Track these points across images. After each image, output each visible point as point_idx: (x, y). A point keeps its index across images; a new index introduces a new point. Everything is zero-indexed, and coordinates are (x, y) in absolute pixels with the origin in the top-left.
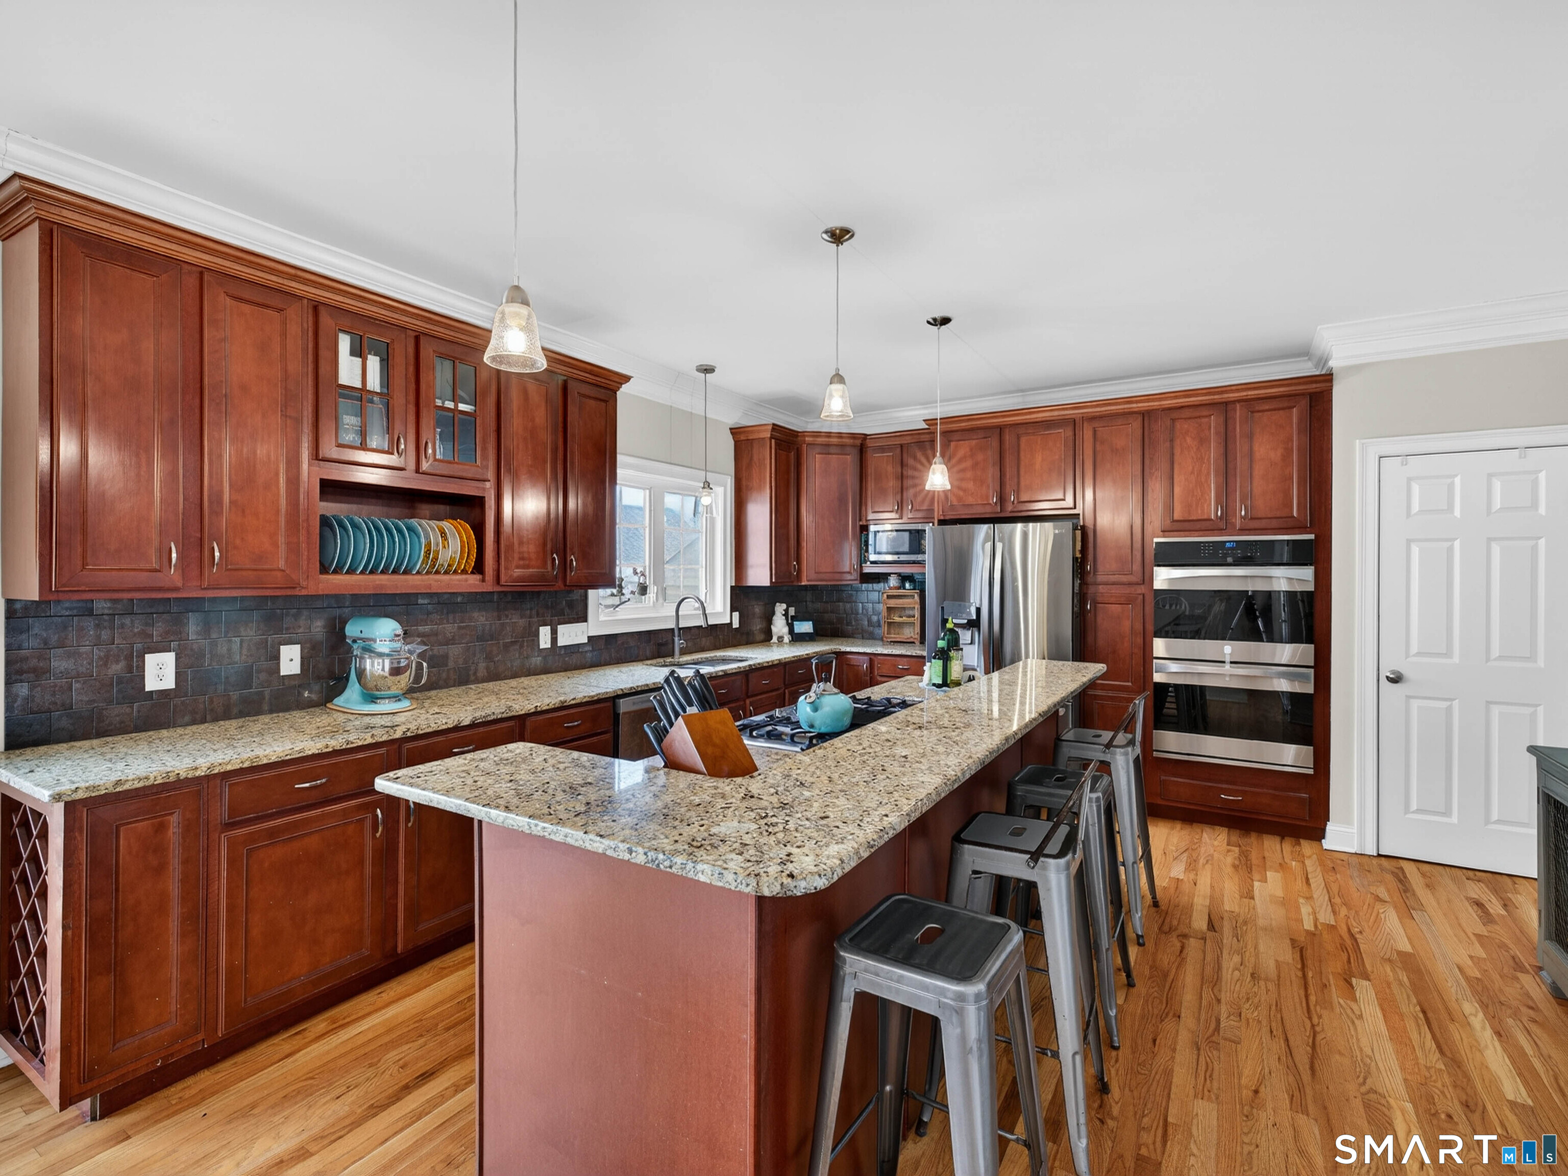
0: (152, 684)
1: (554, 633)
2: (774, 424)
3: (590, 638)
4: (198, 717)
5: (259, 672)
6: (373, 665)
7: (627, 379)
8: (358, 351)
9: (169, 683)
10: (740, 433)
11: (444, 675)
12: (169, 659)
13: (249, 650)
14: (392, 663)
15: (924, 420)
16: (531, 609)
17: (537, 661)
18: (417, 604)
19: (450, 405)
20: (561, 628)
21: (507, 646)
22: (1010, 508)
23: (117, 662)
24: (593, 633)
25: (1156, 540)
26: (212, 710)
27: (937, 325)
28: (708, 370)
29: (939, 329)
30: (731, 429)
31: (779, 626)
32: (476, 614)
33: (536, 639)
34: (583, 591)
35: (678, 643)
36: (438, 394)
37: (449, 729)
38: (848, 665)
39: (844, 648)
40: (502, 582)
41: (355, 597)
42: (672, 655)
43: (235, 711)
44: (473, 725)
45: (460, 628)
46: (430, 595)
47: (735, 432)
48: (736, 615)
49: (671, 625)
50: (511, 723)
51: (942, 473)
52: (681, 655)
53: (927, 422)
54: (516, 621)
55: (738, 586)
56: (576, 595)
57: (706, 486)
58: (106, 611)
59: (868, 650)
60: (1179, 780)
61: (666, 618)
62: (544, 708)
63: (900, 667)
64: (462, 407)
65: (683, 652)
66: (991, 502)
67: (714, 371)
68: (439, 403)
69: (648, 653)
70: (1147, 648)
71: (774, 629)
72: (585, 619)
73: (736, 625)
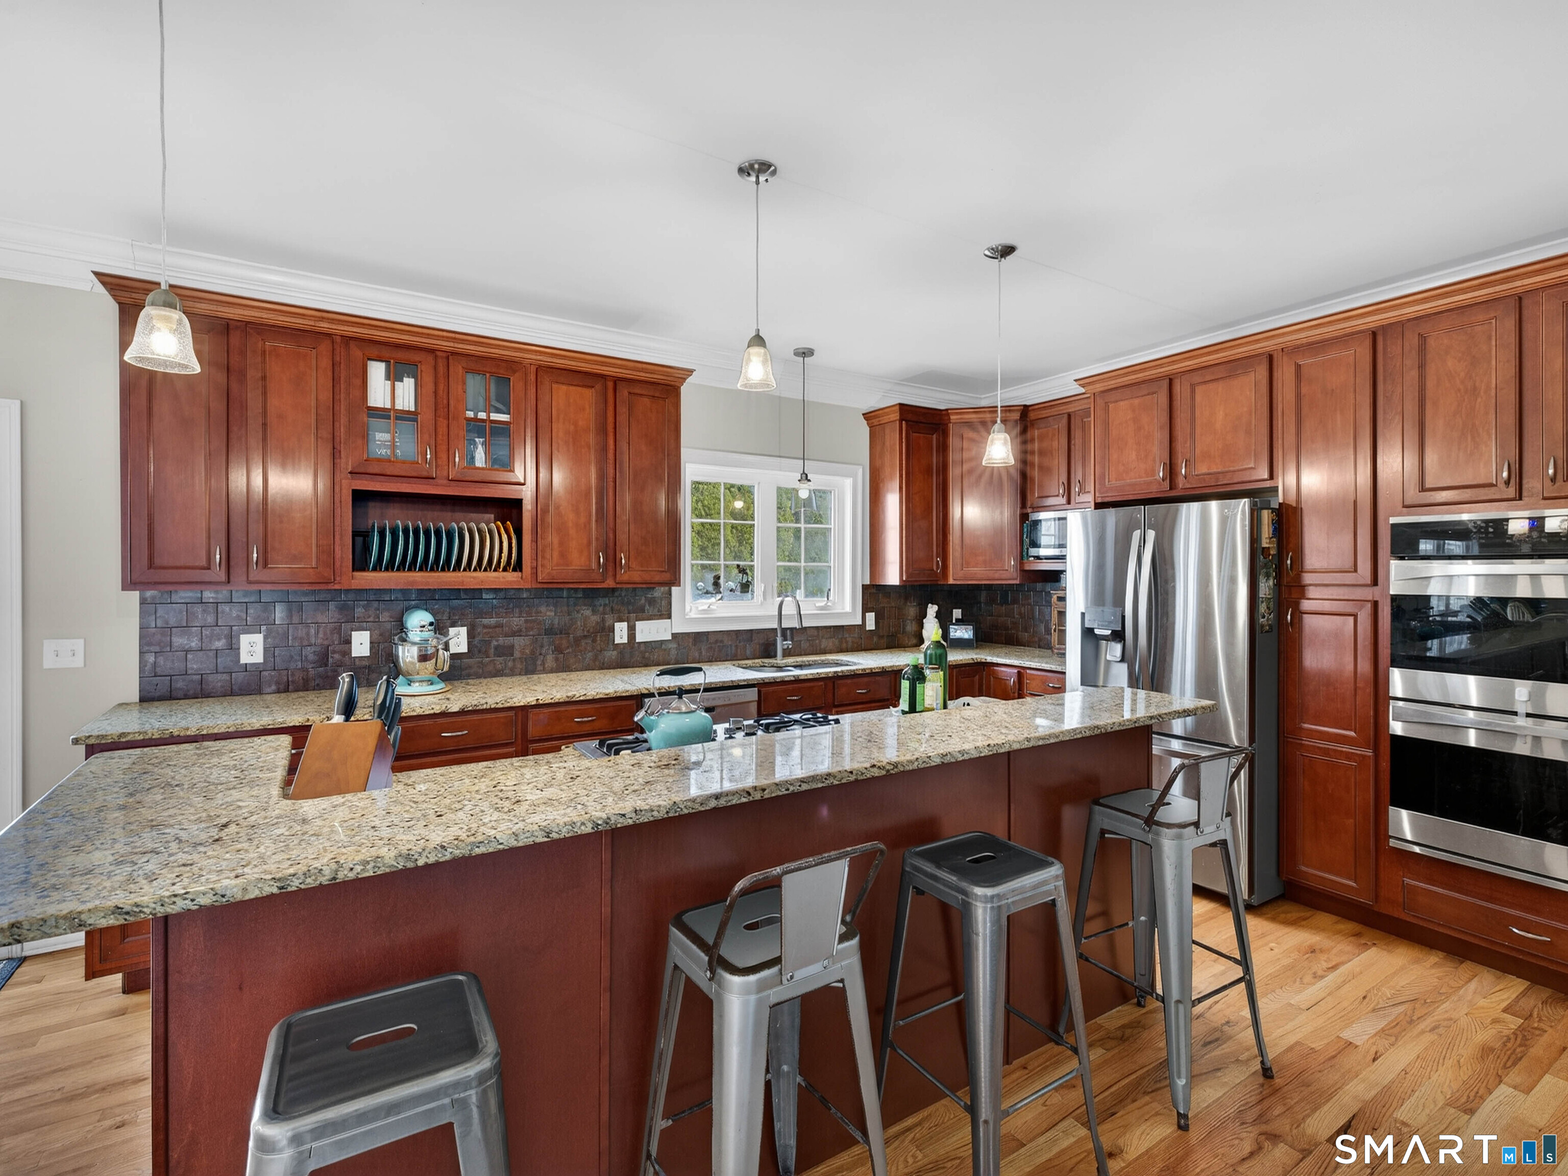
0: (245, 658)
1: (632, 630)
2: (901, 405)
3: (674, 636)
4: (282, 687)
5: (334, 652)
6: (403, 652)
7: (690, 372)
8: (393, 376)
9: (258, 658)
10: (876, 417)
11: (510, 664)
12: (258, 639)
13: (325, 634)
14: (420, 651)
15: (1076, 380)
16: (605, 605)
17: (612, 654)
18: (482, 599)
19: (482, 415)
20: (640, 625)
21: (577, 641)
22: (1181, 483)
23: (219, 640)
24: (676, 630)
25: (1393, 520)
26: (293, 682)
27: (997, 258)
28: (806, 353)
29: (1000, 261)
30: (863, 414)
31: (932, 630)
32: (543, 609)
33: (611, 634)
34: (667, 588)
35: (781, 645)
36: (470, 406)
37: (435, 714)
38: (996, 678)
39: (990, 659)
40: (540, 579)
41: (421, 591)
42: (775, 656)
43: (312, 684)
44: (462, 712)
45: (526, 621)
46: (495, 590)
47: (868, 416)
48: (871, 617)
49: (775, 625)
50: (512, 713)
51: (1005, 443)
52: (783, 657)
53: (1081, 382)
54: (587, 616)
55: (873, 585)
56: (659, 592)
57: (804, 478)
58: (211, 600)
59: (1016, 662)
60: (1440, 890)
61: (769, 618)
62: (546, 702)
63: (1051, 685)
64: (495, 416)
65: (787, 653)
66: (1157, 477)
67: (813, 354)
68: (470, 414)
69: (748, 652)
70: (1379, 684)
71: (925, 633)
72: (669, 617)
73: (871, 625)
